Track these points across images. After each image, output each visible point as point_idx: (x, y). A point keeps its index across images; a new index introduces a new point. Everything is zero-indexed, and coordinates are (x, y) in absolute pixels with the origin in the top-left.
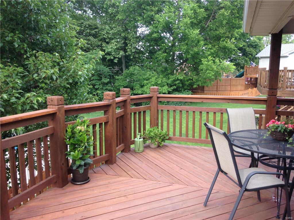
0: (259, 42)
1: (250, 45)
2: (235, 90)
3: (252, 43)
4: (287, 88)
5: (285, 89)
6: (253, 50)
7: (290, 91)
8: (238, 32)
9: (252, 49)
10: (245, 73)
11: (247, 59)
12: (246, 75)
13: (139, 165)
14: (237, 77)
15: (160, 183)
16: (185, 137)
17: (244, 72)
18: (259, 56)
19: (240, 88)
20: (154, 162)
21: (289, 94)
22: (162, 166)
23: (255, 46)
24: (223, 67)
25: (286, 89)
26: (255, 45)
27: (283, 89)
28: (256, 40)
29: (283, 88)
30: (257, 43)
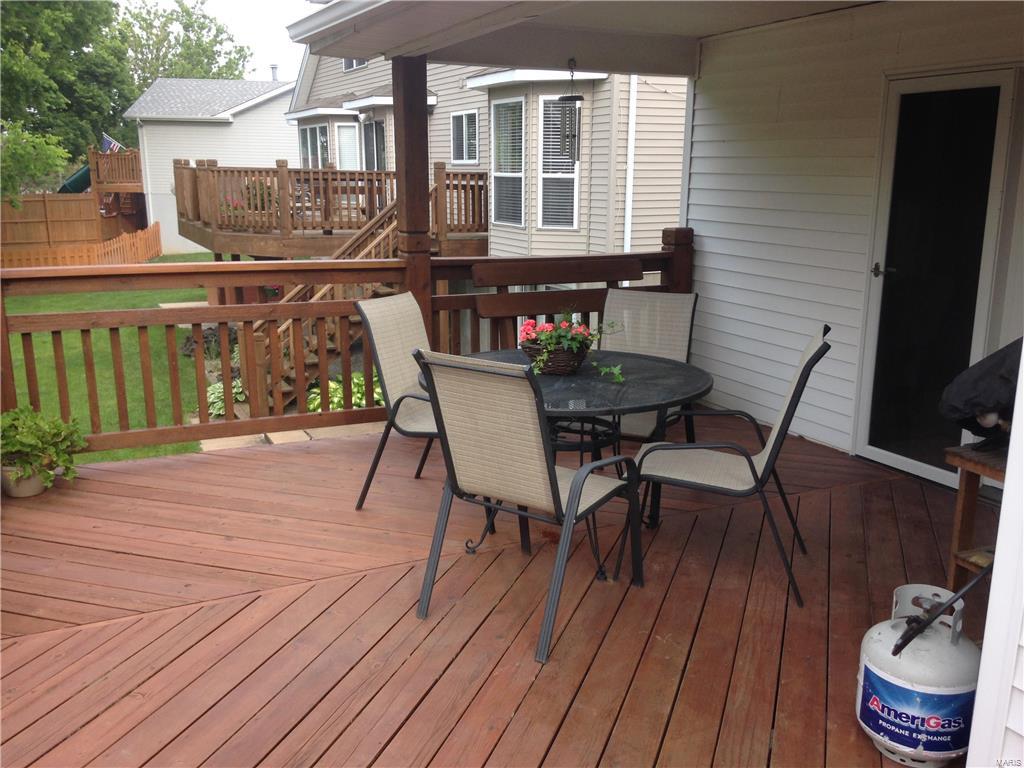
0: (117, 66)
1: (87, 73)
2: (65, 239)
3: (94, 67)
4: (296, 229)
5: (291, 232)
6: (101, 93)
7: (304, 237)
8: (55, 20)
9: (94, 87)
10: (93, 176)
11: (83, 123)
12: (99, 183)
13: (46, 571)
14: (64, 190)
15: (214, 606)
16: (145, 429)
17: (89, 170)
18: (137, 115)
19: (82, 231)
20: (97, 546)
21: (303, 247)
22: (148, 549)
23: (104, 79)
24: (20, 151)
25: (294, 232)
26: (107, 75)
27: (285, 230)
28: (106, 55)
29: (284, 228)
30: (112, 67)
